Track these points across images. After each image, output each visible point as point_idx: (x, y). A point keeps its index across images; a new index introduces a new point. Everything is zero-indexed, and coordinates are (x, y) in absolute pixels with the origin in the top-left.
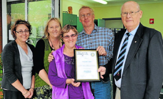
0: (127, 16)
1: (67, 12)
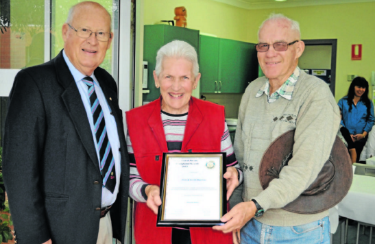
1: (173, 22)
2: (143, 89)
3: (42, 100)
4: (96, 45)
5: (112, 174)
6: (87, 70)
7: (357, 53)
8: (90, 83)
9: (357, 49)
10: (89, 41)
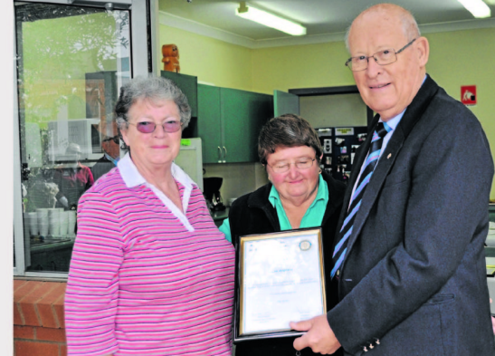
0: (367, 69)
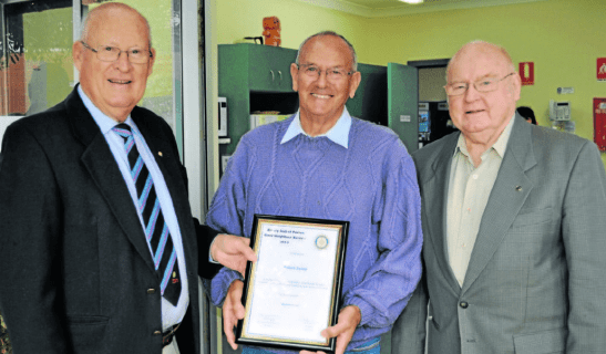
1: (261, 39)
2: (220, 137)
3: (51, 167)
4: (129, 71)
5: (174, 275)
6: (119, 112)
7: (527, 74)
8: (125, 133)
9: (527, 68)
10: (117, 66)
